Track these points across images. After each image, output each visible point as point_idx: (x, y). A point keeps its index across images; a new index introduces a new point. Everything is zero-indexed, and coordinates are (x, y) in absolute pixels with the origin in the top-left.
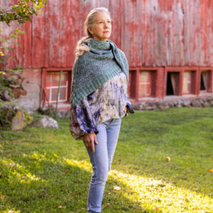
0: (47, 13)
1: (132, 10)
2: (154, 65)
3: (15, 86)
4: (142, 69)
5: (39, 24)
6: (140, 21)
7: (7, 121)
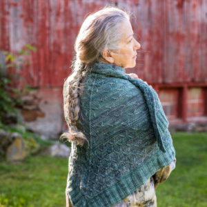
0: (68, 24)
1: (177, 17)
3: (30, 108)
4: (192, 84)
5: (59, 36)
6: (188, 30)
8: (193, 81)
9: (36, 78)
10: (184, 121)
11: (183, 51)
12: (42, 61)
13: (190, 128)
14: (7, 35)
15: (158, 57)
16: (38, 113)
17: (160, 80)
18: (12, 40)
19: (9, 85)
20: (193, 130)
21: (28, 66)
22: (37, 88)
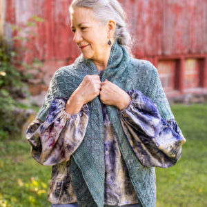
2: (202, 52)
4: (188, 56)
7: (16, 128)
8: (190, 52)
9: (41, 51)
10: (181, 92)
11: (180, 23)
12: (47, 33)
13: (187, 100)
14: (13, 6)
15: (157, 29)
16: (43, 86)
17: (160, 52)
18: (17, 12)
19: (16, 58)
20: (190, 102)
21: (34, 38)
22: (43, 61)
